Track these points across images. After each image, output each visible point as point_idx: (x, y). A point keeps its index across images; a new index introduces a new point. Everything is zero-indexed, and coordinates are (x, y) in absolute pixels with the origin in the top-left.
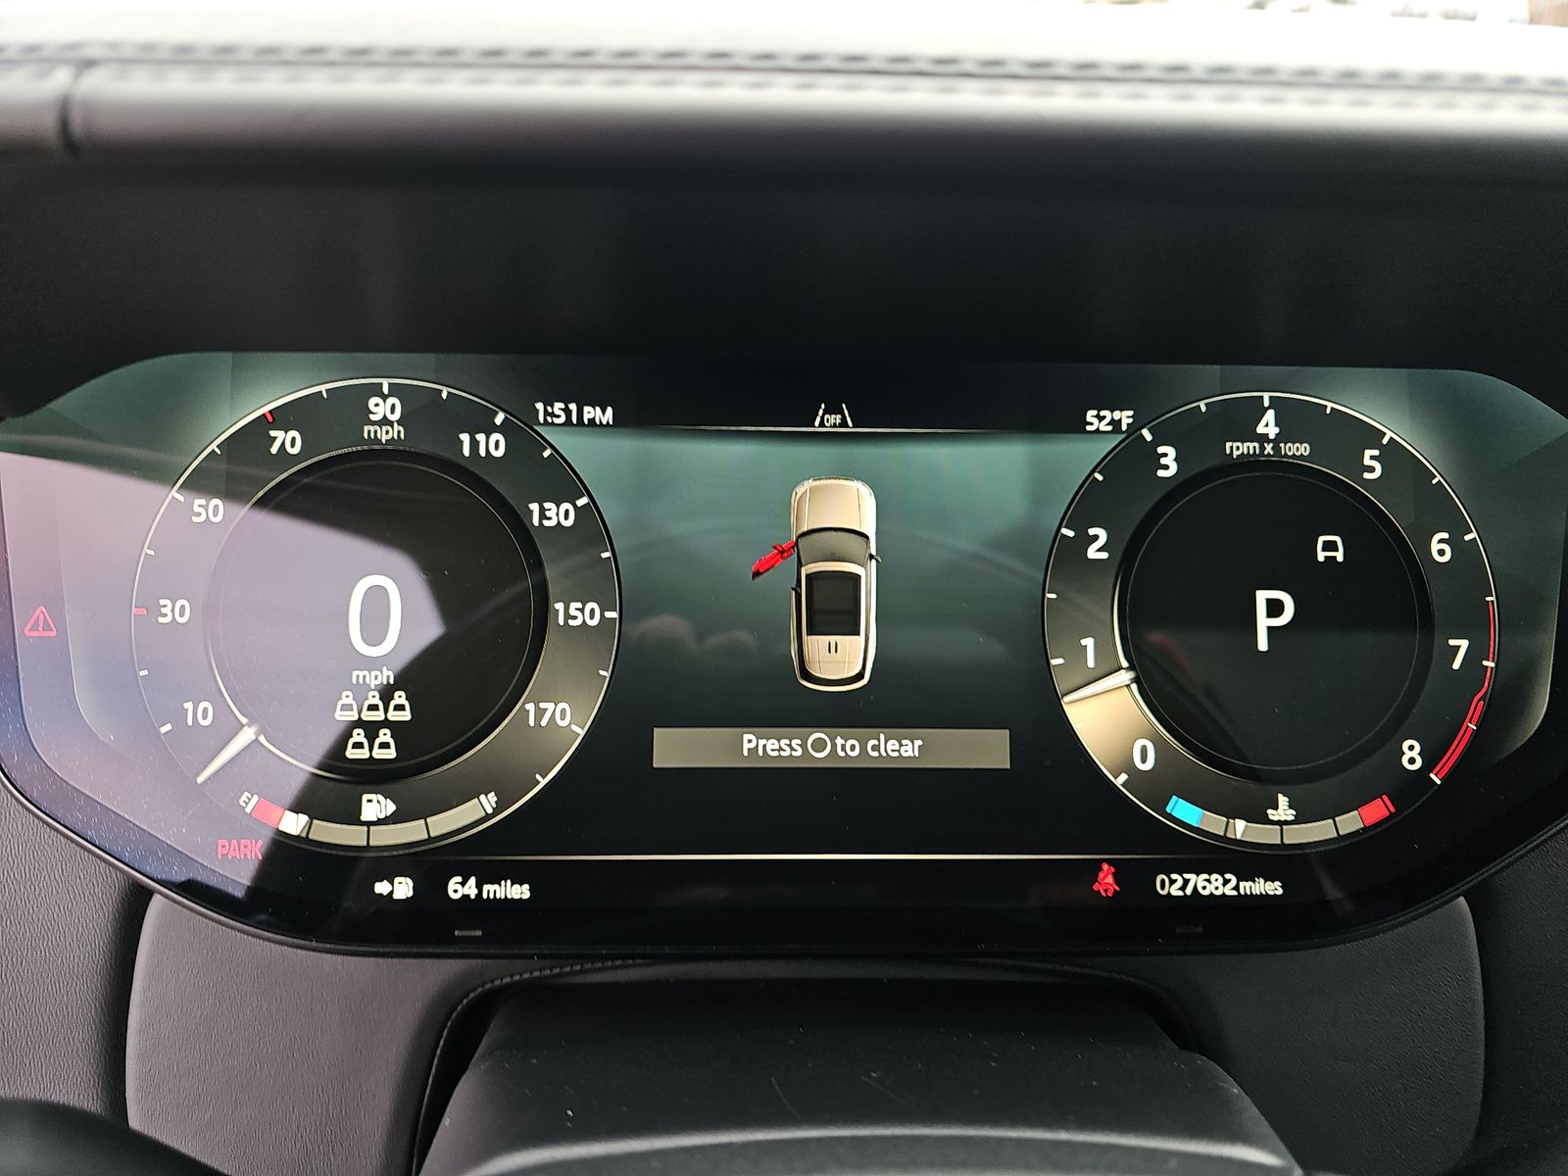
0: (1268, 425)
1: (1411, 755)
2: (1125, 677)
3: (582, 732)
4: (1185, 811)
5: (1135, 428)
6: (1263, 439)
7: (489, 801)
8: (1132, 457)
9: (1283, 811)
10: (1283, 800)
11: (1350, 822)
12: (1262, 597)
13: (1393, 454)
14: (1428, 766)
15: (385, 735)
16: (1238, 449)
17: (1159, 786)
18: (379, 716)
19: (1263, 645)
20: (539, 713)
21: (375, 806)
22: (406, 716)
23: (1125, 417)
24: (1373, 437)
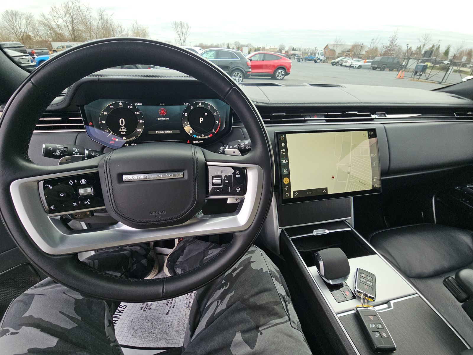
0: (200, 104)
1: (213, 131)
2: (189, 125)
3: (142, 131)
4: (195, 136)
5: (189, 104)
6: (200, 105)
7: (134, 137)
8: (188, 107)
9: (203, 136)
10: (203, 135)
11: (209, 136)
12: (200, 118)
13: (211, 106)
14: (215, 132)
15: (124, 132)
16: (198, 106)
17: (192, 134)
18: (124, 131)
19: (201, 122)
20: (138, 130)
21: (124, 138)
22: (126, 130)
23: (188, 104)
24: (209, 105)
